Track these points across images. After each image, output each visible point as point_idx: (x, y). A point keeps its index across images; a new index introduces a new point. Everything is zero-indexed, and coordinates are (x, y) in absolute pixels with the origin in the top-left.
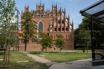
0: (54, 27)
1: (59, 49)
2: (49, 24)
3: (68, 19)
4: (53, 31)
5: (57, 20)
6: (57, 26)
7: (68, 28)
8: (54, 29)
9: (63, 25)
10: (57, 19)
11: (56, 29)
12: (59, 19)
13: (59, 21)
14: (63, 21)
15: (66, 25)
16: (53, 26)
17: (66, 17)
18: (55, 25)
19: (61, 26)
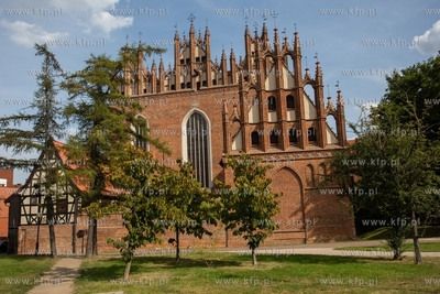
0: (249, 130)
2: (224, 115)
3: (316, 85)
4: (244, 149)
5: (259, 93)
6: (260, 124)
8: (249, 139)
9: (289, 116)
10: (258, 88)
11: (257, 140)
12: (267, 85)
13: (270, 94)
14: (288, 97)
15: (307, 112)
16: (241, 121)
17: (304, 73)
18: (251, 117)
19: (279, 123)
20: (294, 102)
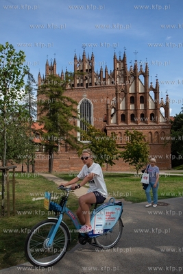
0: (120, 113)
1: (133, 167)
2: (107, 105)
3: (156, 91)
4: (117, 123)
5: (126, 94)
6: (126, 110)
7: (156, 113)
8: (120, 117)
9: (141, 107)
10: (125, 92)
11: (124, 118)
12: (131, 90)
13: (131, 95)
14: (141, 97)
15: (151, 106)
16: (116, 110)
17: (150, 85)
18: (122, 106)
19: (136, 110)
20: (144, 100)
